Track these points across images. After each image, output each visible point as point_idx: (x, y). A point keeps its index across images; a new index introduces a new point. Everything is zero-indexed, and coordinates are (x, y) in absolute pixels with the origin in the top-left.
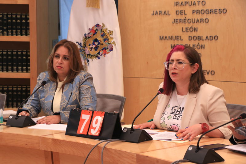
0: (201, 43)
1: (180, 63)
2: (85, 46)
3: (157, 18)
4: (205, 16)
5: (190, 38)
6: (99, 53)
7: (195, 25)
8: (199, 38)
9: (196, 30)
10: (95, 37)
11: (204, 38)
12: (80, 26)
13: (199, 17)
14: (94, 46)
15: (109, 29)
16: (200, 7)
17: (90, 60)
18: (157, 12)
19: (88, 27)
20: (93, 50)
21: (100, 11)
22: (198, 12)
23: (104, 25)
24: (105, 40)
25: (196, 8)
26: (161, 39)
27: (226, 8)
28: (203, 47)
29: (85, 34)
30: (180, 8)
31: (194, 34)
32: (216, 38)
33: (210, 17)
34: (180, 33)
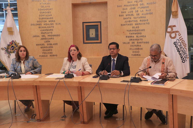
0: (52, 46)
1: (75, 51)
2: (8, 49)
3: (35, 38)
4: (52, 37)
5: (48, 44)
6: (14, 51)
7: (49, 40)
8: (51, 44)
9: (49, 42)
10: (12, 45)
11: (53, 44)
12: (5, 42)
13: (50, 37)
14: (12, 49)
15: (18, 42)
16: (50, 34)
17: (11, 54)
18: (34, 36)
19: (9, 41)
20: (12, 50)
21: (14, 36)
22: (50, 36)
23: (15, 41)
24: (16, 46)
25: (49, 34)
26: (37, 45)
27: (60, 34)
28: (52, 47)
29: (8, 44)
30: (43, 35)
31: (49, 43)
32: (57, 44)
33: (54, 37)
34: (44, 43)
